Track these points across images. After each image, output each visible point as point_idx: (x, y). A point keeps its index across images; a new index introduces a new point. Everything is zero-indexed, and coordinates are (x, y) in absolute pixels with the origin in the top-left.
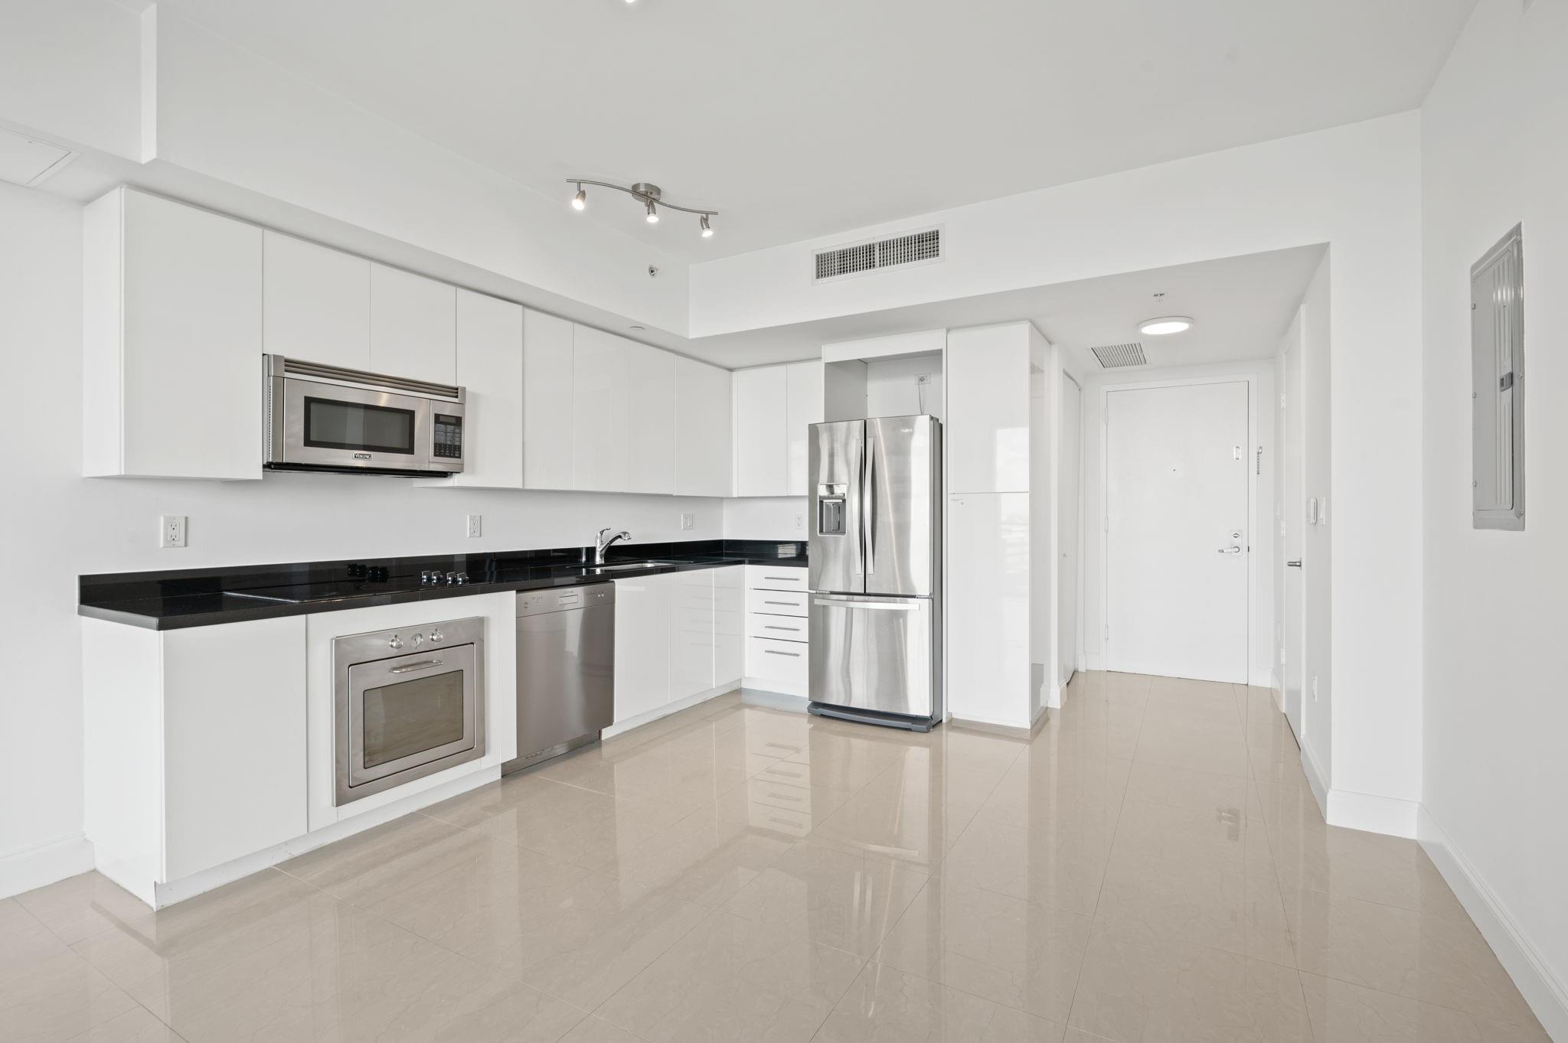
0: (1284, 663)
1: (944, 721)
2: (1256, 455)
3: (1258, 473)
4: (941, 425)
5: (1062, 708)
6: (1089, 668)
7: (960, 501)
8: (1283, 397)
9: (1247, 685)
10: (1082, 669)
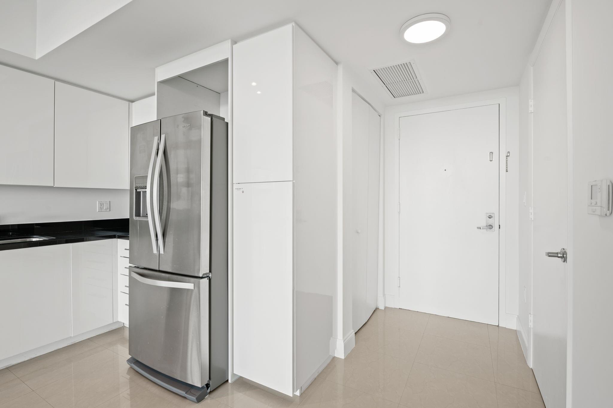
0: (532, 327)
1: (230, 381)
2: (505, 158)
3: (507, 171)
4: (227, 123)
5: (345, 359)
6: (387, 306)
7: (242, 190)
8: (531, 103)
9: (498, 326)
10: (382, 307)
